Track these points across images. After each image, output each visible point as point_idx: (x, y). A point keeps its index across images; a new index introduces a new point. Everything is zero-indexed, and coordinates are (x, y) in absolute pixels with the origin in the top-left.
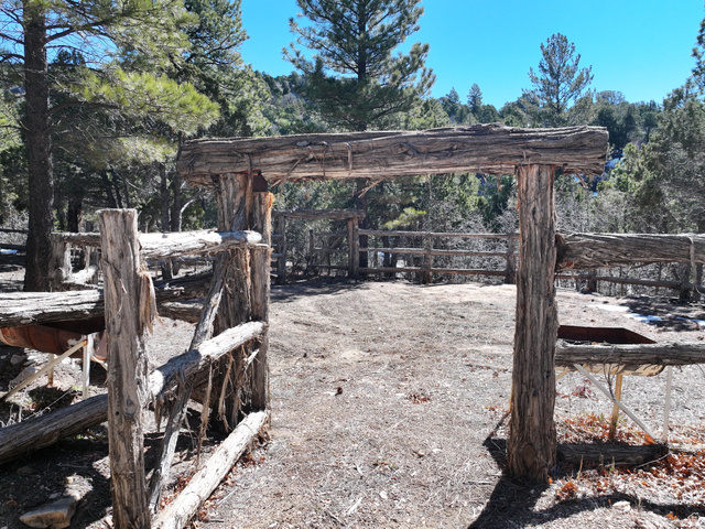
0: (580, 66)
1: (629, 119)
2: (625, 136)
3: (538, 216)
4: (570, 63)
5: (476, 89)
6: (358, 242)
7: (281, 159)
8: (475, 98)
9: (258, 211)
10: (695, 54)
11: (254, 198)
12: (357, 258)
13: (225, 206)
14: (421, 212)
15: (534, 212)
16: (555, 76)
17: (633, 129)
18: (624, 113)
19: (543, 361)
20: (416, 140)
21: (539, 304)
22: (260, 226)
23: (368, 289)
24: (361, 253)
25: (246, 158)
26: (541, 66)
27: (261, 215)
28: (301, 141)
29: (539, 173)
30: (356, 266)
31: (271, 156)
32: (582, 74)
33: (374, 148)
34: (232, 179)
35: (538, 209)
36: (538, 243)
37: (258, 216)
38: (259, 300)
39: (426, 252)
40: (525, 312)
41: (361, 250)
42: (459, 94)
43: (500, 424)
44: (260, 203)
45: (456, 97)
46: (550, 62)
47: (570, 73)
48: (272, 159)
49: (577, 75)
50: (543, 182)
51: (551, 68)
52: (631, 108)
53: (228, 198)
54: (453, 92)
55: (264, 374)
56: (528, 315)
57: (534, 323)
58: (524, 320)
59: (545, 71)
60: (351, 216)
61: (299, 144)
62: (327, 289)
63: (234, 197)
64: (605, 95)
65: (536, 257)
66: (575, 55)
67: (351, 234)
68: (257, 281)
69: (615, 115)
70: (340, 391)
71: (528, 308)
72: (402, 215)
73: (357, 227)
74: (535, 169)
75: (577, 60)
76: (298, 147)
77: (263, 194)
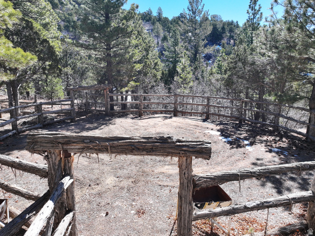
0: (204, 10)
1: (223, 28)
2: (221, 36)
3: (186, 175)
4: (200, 8)
5: (160, 9)
6: (109, 100)
7: (77, 147)
8: (160, 14)
9: (67, 166)
10: (248, 13)
11: (65, 161)
12: (109, 107)
13: (51, 165)
14: (137, 84)
15: (185, 174)
16: (194, 13)
17: (225, 32)
18: (222, 25)
19: (188, 226)
20: (137, 144)
21: (186, 207)
22: (69, 172)
23: (115, 124)
24: (111, 104)
25: (60, 145)
26: (188, 8)
27: (69, 167)
28: (86, 139)
29: (187, 160)
30: (109, 110)
31: (73, 146)
32: (205, 13)
33: (120, 146)
34: (54, 153)
35: (186, 173)
36: (186, 185)
37: (67, 168)
38: (71, 203)
39: (140, 102)
40: (181, 208)
41: (110, 103)
42: (152, 11)
43: (172, 230)
44: (68, 162)
45: (151, 12)
46: (192, 7)
47: (200, 12)
48: (73, 147)
49: (203, 13)
50: (188, 162)
51: (192, 9)
52: (224, 24)
53: (52, 161)
54: (150, 10)
55: (75, 231)
56: (182, 211)
57: (185, 213)
58: (181, 211)
59: (190, 10)
60: (105, 88)
61: (85, 141)
62: (96, 125)
63: (55, 159)
64: (214, 16)
65: (185, 190)
66: (202, 4)
67: (105, 96)
68: (69, 195)
69: (218, 26)
70: (107, 214)
71: (183, 208)
72: (129, 85)
73: (108, 93)
74: (185, 158)
75: (203, 6)
76: (85, 143)
77: (69, 159)
